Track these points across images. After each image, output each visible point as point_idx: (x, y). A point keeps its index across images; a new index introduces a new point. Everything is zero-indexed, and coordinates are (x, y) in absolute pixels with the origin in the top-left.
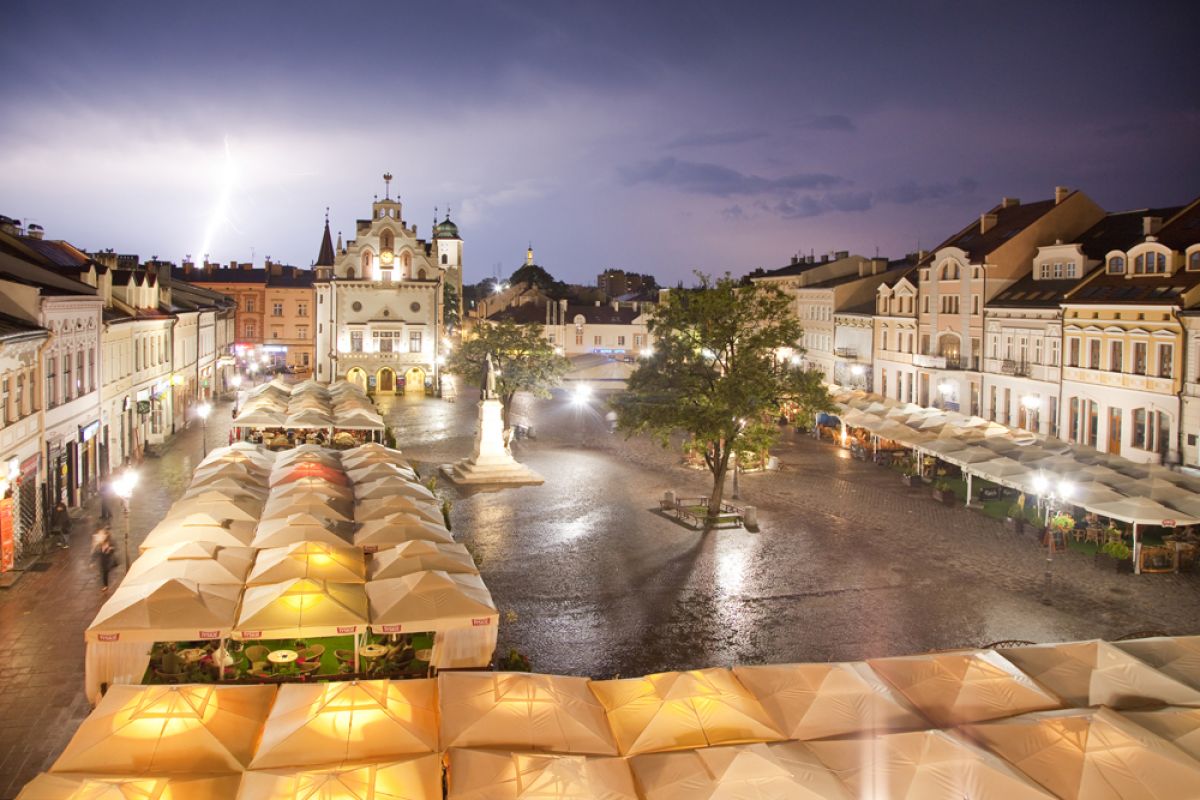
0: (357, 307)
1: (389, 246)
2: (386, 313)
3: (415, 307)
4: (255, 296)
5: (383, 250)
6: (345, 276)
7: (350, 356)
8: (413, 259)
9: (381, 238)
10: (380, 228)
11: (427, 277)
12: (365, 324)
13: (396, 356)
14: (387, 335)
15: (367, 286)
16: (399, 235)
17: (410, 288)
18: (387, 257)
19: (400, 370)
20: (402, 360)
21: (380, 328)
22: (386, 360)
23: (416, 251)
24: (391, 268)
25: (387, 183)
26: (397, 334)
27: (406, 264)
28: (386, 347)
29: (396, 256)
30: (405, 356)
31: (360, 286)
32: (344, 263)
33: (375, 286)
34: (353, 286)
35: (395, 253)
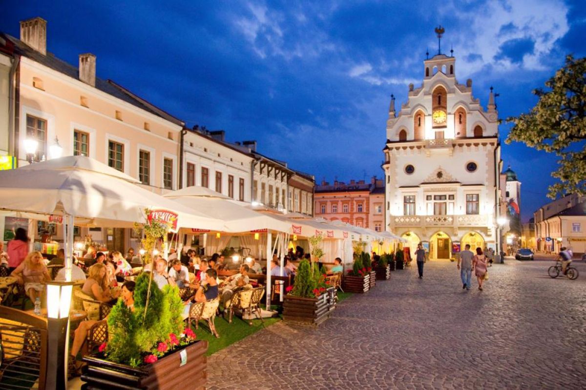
0: (410, 169)
1: (442, 104)
2: (440, 175)
3: (472, 167)
4: (362, 201)
5: (434, 109)
6: (398, 139)
7: (402, 220)
8: (468, 116)
9: (434, 97)
10: (432, 86)
11: (484, 134)
12: (418, 187)
13: (450, 219)
14: (440, 197)
15: (419, 147)
16: (453, 91)
17: (465, 147)
18: (440, 116)
19: (456, 235)
20: (457, 224)
21: (433, 190)
22: (440, 223)
23: (471, 106)
24: (445, 127)
25: (439, 37)
26: (452, 197)
27: (460, 122)
28: (440, 211)
29: (450, 114)
30: (461, 219)
31: (412, 148)
32: (396, 126)
33: (427, 146)
34: (405, 148)
35: (449, 110)
